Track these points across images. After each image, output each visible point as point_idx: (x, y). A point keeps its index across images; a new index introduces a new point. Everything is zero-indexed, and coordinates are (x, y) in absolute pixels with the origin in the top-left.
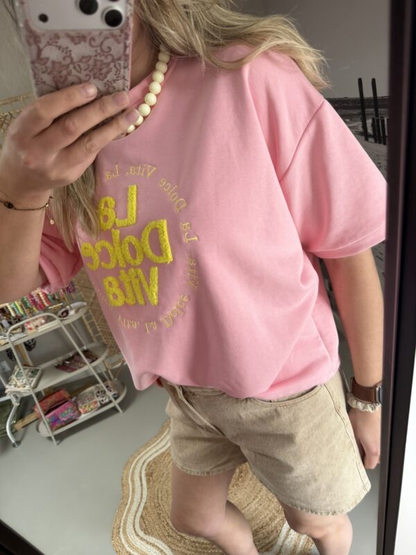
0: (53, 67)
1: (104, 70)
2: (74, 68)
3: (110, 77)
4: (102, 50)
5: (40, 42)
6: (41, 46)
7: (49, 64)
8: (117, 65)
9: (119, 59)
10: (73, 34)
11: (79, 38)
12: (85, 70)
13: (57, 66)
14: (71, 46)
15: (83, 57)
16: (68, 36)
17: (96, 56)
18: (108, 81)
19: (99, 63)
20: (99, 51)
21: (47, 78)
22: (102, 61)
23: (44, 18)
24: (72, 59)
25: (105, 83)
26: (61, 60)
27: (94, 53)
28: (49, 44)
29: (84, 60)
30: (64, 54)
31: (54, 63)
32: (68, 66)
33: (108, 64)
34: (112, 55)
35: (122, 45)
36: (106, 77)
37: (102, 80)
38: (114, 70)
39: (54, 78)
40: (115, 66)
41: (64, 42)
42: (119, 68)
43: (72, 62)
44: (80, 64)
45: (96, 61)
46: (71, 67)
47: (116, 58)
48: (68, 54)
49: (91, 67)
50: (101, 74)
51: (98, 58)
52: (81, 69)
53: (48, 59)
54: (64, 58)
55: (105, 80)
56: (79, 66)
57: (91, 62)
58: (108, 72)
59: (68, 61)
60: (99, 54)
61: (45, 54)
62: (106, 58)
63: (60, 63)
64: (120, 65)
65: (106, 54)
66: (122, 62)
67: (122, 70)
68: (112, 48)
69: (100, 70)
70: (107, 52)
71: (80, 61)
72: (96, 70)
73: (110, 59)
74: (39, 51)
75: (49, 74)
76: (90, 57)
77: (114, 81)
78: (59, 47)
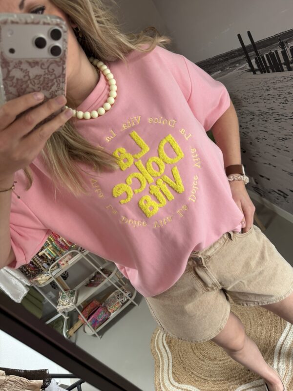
0: (17, 83)
1: (50, 84)
2: (31, 83)
3: (54, 88)
4: (48, 71)
5: (9, 66)
6: (10, 68)
7: (15, 81)
8: (58, 81)
9: (59, 77)
10: (30, 61)
11: (34, 63)
12: (38, 84)
13: (20, 82)
14: (29, 69)
15: (37, 76)
16: (30, 63)
17: (45, 75)
18: (52, 91)
19: (46, 80)
20: (47, 72)
21: (13, 90)
22: (48, 78)
23: (12, 51)
24: (29, 77)
25: (50, 93)
26: (22, 77)
27: (44, 73)
28: (15, 67)
29: (37, 78)
30: (24, 74)
31: (17, 79)
32: (27, 82)
33: (53, 80)
34: (55, 74)
35: (61, 68)
36: (51, 88)
37: (49, 90)
38: (56, 84)
39: (17, 90)
40: (57, 81)
41: (25, 66)
42: (59, 82)
43: (29, 79)
44: (35, 80)
45: (44, 78)
46: (29, 82)
47: (57, 76)
48: (27, 74)
49: (41, 82)
50: (48, 87)
51: (46, 76)
52: (35, 84)
53: (14, 77)
54: (24, 77)
55: (51, 91)
56: (34, 81)
57: (42, 79)
58: (52, 85)
59: (27, 78)
60: (47, 74)
61: (12, 74)
62: (51, 76)
63: (22, 80)
64: (60, 80)
65: (51, 74)
66: (61, 79)
67: (61, 84)
68: (55, 70)
69: (47, 84)
70: (52, 72)
71: (35, 78)
72: (44, 84)
73: (53, 77)
74: (9, 72)
75: (15, 87)
76: (41, 75)
77: (56, 91)
78: (22, 70)
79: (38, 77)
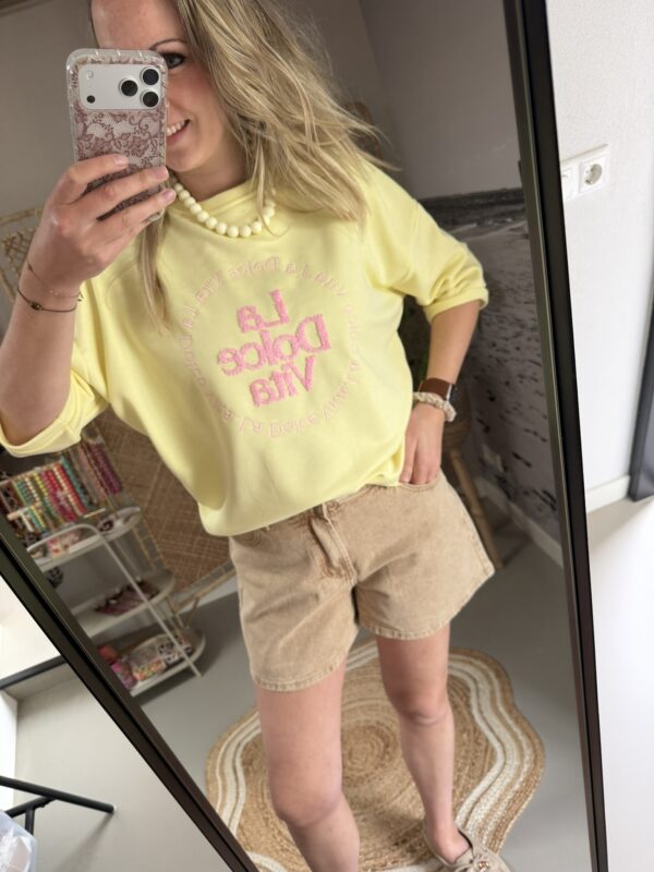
0: (96, 143)
1: (142, 147)
2: (115, 144)
3: (148, 153)
4: (140, 128)
5: (86, 120)
6: (87, 123)
7: (93, 141)
8: (154, 142)
9: (156, 136)
10: (115, 113)
11: (120, 116)
12: (125, 146)
13: (100, 142)
14: (114, 125)
15: (123, 134)
16: (113, 116)
17: (135, 133)
18: (145, 158)
19: (137, 140)
20: (137, 129)
22: (140, 138)
23: (91, 99)
24: (113, 136)
25: (143, 160)
26: (103, 136)
27: (133, 131)
28: (94, 122)
29: (124, 137)
30: (106, 131)
31: (97, 139)
32: (109, 142)
33: (146, 141)
34: (149, 133)
35: (157, 124)
36: (143, 153)
37: (140, 156)
38: (151, 147)
40: (152, 143)
41: (107, 120)
42: (155, 144)
43: (113, 139)
44: (120, 140)
45: (134, 137)
46: (112, 143)
47: (152, 135)
48: (110, 131)
49: (130, 144)
50: (139, 151)
51: (137, 135)
52: (121, 145)
53: (92, 135)
54: (106, 136)
55: (143, 157)
56: (119, 142)
57: (131, 139)
58: (145, 149)
59: (110, 137)
60: (138, 131)
61: (89, 131)
62: (144, 135)
63: (102, 139)
64: (156, 141)
66: (158, 140)
67: (158, 147)
68: (149, 126)
69: (139, 146)
70: (144, 130)
71: (121, 138)
72: (134, 147)
73: (147, 136)
74: (86, 128)
76: (130, 134)
77: (152, 158)
78: (103, 125)
79: (125, 135)
